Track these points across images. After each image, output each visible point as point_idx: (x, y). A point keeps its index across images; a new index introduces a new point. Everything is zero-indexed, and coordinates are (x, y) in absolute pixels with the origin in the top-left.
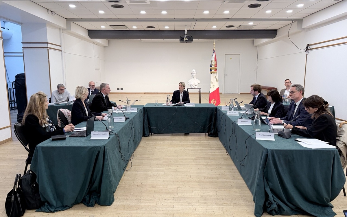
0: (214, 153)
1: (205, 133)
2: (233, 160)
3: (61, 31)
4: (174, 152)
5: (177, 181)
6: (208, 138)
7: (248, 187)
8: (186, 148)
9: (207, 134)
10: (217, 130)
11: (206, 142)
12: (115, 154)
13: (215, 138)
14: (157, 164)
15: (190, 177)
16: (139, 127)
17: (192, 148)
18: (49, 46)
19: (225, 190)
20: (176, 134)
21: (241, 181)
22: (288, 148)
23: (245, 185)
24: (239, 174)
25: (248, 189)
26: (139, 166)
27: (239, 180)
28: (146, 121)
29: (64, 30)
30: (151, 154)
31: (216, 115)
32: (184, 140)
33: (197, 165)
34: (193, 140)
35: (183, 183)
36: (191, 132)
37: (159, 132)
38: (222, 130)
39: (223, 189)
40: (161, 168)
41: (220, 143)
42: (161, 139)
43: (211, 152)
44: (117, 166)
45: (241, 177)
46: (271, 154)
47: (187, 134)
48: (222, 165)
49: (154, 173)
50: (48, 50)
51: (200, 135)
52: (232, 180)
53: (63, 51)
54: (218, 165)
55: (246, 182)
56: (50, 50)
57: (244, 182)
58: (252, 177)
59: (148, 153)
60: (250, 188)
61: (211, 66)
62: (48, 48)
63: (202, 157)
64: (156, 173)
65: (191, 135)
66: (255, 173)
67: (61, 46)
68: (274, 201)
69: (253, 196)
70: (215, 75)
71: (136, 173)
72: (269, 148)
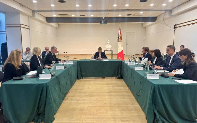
0: (120, 89)
1: (115, 76)
2: (132, 92)
3: (29, 17)
4: (96, 88)
5: (97, 107)
6: (117, 80)
7: (142, 109)
8: (103, 86)
9: (116, 77)
10: (122, 75)
11: (115, 82)
12: (56, 89)
13: (121, 80)
14: (85, 96)
15: (105, 104)
16: (74, 73)
17: (107, 86)
18: (22, 26)
19: (127, 111)
20: (97, 77)
21: (137, 106)
22: (168, 84)
23: (140, 108)
24: (136, 101)
25: (142, 111)
26: (73, 97)
27: (136, 105)
28: (79, 70)
29: (31, 17)
30: (81, 90)
31: (121, 66)
32: (102, 81)
33: (109, 96)
34: (107, 81)
35: (100, 108)
36: (106, 76)
37: (87, 76)
38: (125, 74)
39: (126, 111)
40: (87, 98)
41: (124, 83)
42: (88, 81)
43: (119, 88)
44: (57, 97)
45: (137, 103)
46: (157, 88)
47: (103, 77)
48: (126, 96)
49: (82, 101)
50: (21, 28)
51: (112, 78)
52: (132, 105)
53: (30, 29)
54: (123, 96)
55: (141, 106)
56: (22, 28)
57: (139, 106)
58: (145, 103)
59: (79, 89)
60: (144, 110)
61: (118, 38)
62: (21, 27)
63: (113, 91)
64: (84, 101)
65: (106, 78)
66: (147, 100)
67: (29, 26)
68: (160, 119)
69: (145, 115)
70: (121, 42)
71: (71, 101)
72: (156, 84)
